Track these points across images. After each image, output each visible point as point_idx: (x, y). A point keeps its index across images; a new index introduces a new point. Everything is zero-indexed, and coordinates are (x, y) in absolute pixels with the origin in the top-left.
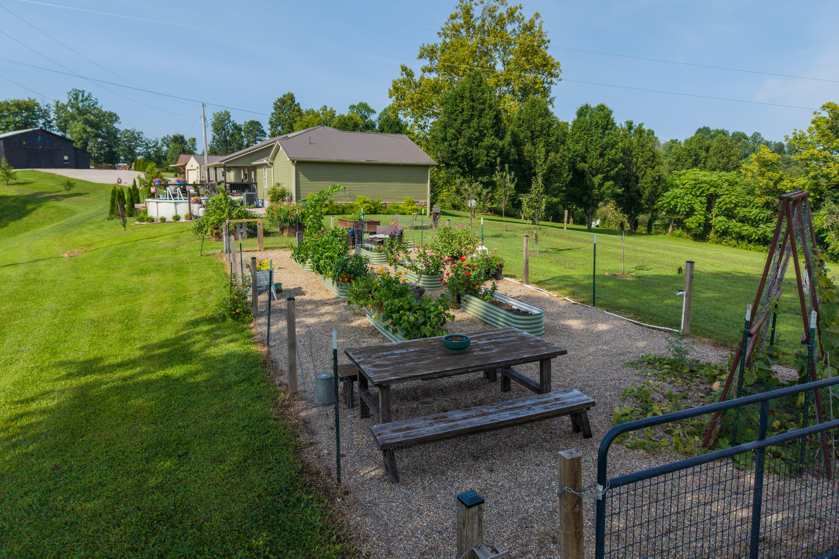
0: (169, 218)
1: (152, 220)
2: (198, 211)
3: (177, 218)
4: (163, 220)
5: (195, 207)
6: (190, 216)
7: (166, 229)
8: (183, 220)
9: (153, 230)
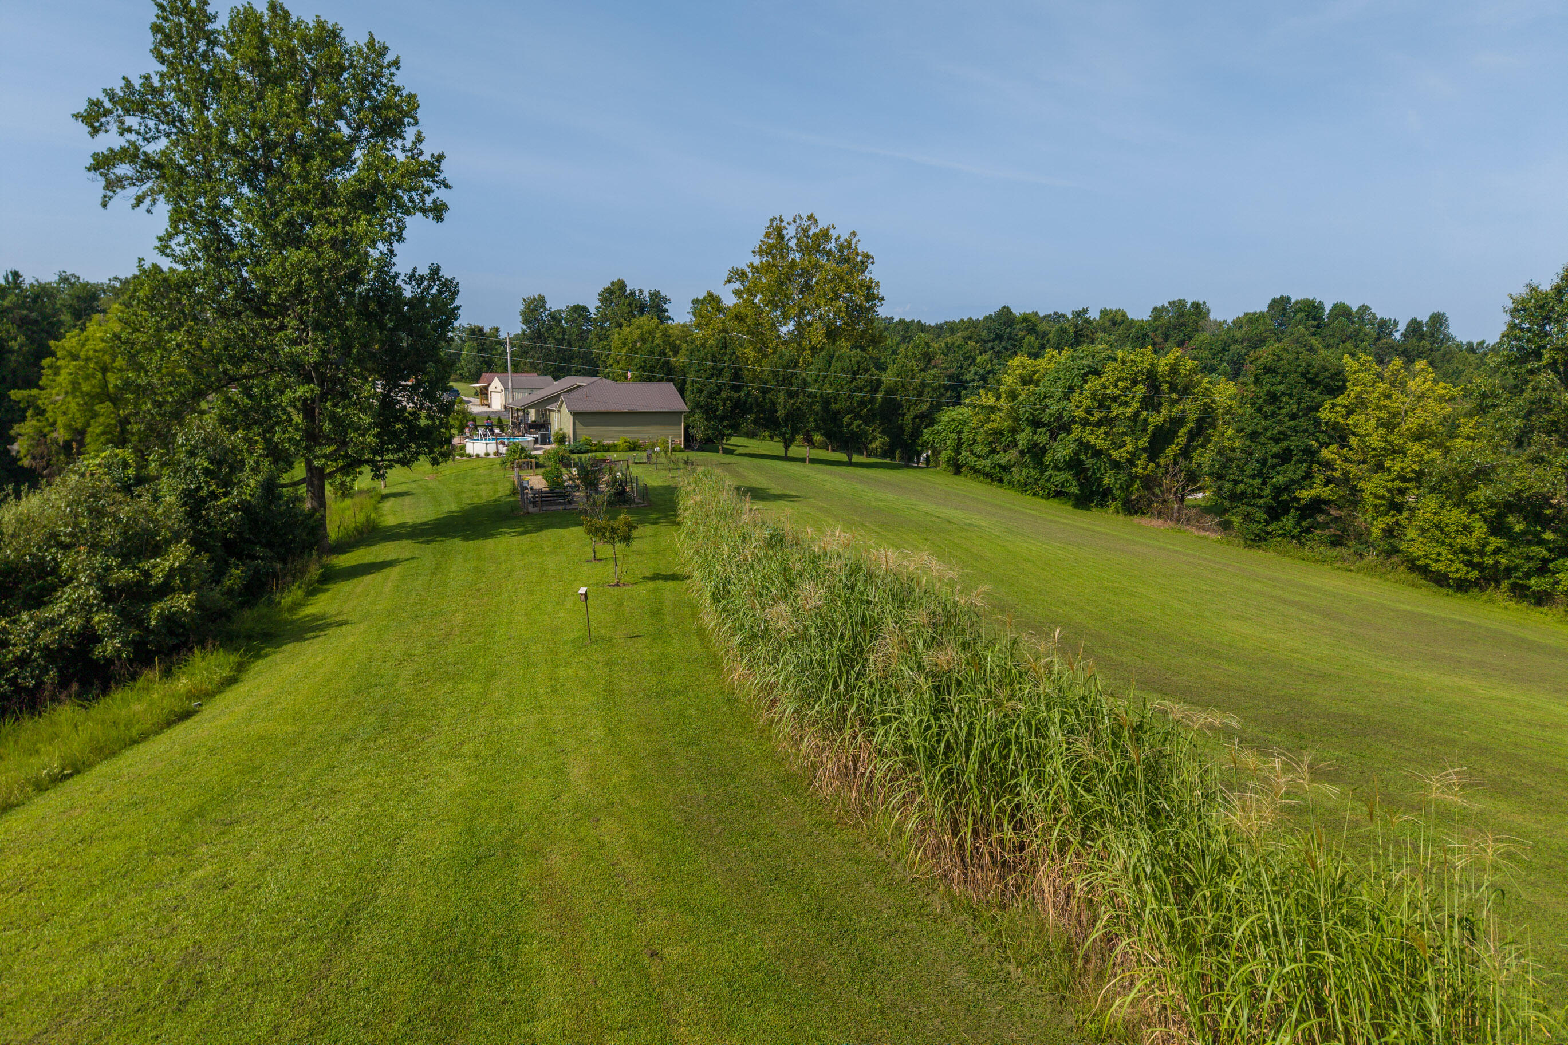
0: (482, 454)
1: (469, 456)
2: (503, 449)
3: (487, 454)
4: (478, 456)
5: (500, 447)
6: (497, 453)
7: (482, 463)
8: (492, 456)
9: (474, 464)
